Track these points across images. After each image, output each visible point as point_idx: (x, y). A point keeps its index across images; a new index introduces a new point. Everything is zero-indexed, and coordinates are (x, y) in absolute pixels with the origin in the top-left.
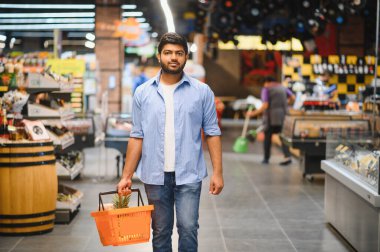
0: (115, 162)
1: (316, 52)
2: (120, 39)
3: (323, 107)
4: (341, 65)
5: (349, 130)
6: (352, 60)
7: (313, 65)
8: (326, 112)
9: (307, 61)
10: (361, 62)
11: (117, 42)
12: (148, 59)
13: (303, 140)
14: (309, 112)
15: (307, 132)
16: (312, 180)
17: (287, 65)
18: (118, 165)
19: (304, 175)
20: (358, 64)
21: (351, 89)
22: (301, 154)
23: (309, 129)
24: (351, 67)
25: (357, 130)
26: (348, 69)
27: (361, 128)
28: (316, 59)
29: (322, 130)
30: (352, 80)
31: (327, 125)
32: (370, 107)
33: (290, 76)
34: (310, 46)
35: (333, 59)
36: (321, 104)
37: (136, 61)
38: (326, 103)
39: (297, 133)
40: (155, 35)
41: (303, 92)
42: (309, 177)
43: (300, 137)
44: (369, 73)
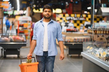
0: (1, 51)
1: (67, 13)
2: (2, 8)
3: (72, 31)
4: (75, 17)
5: (84, 39)
6: (78, 15)
7: (66, 17)
8: (73, 33)
9: (64, 16)
10: (81, 16)
11: (1, 9)
12: (11, 15)
13: (68, 43)
14: (68, 33)
15: (70, 40)
16: (71, 57)
17: (58, 17)
18: (2, 52)
19: (68, 55)
20: (80, 17)
21: (78, 25)
22: (67, 47)
23: (70, 39)
24: (78, 18)
25: (87, 39)
26: (77, 18)
27: (88, 39)
28: (67, 15)
29: (75, 39)
30: (78, 22)
31: (76, 38)
32: (90, 31)
33: (59, 21)
34: (64, 11)
35: (72, 15)
36: (71, 30)
37: (7, 16)
38: (73, 30)
39: (66, 40)
40: (13, 8)
41: (65, 26)
42: (70, 55)
43: (67, 42)
44: (84, 20)
